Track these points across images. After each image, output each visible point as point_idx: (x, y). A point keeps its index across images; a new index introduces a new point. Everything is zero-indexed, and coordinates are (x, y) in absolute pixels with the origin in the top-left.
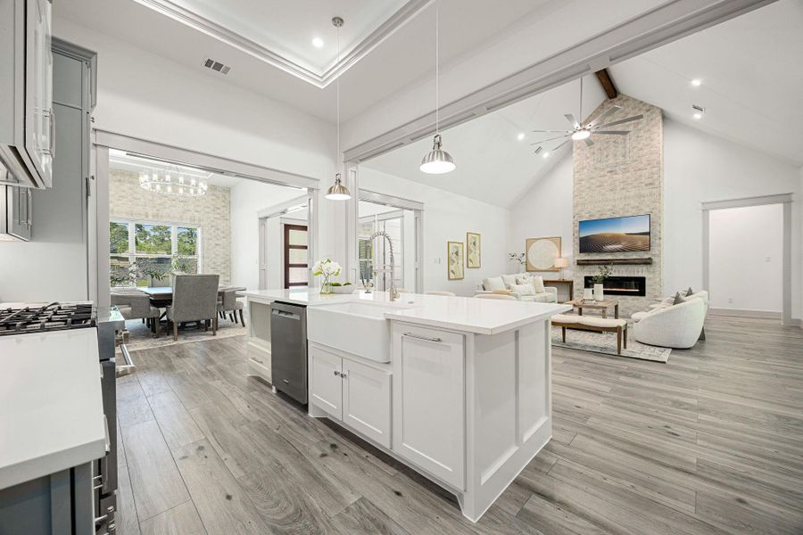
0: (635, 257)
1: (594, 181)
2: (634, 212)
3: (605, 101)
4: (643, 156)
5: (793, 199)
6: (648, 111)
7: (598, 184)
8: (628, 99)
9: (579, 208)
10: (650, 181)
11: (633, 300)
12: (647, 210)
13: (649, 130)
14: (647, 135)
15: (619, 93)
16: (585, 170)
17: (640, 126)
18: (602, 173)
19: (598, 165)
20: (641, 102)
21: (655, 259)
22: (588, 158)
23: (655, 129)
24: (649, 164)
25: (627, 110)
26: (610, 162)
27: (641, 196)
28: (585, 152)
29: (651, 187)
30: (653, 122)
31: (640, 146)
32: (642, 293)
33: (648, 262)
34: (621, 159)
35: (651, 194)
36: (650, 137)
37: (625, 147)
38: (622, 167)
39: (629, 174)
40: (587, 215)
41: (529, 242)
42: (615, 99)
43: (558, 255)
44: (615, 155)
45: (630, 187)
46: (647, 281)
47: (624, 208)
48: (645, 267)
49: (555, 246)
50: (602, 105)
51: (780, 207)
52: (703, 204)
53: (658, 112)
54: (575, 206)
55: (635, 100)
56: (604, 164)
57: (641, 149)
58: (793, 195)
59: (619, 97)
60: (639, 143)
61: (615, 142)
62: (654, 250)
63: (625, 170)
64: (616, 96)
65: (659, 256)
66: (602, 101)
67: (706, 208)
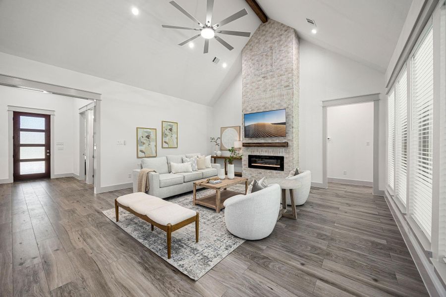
0: (277, 141)
1: (254, 84)
2: (277, 107)
3: (261, 25)
4: (283, 64)
5: (380, 98)
6: (286, 31)
7: (256, 86)
8: (274, 22)
9: (246, 105)
10: (287, 84)
11: (277, 173)
12: (285, 106)
13: (287, 46)
14: (285, 49)
15: (269, 18)
16: (249, 77)
17: (281, 43)
18: (259, 79)
19: (257, 73)
20: (282, 24)
21: (290, 143)
22: (251, 67)
23: (290, 45)
24: (286, 71)
25: (273, 31)
26: (263, 70)
27: (281, 95)
28: (250, 63)
29: (287, 88)
30: (289, 39)
31: (281, 58)
32: (282, 168)
33: (285, 145)
34: (269, 68)
35: (288, 94)
36: (287, 51)
37: (272, 59)
38: (271, 74)
39: (274, 79)
40: (250, 110)
41: (223, 129)
42: (267, 23)
43: (238, 139)
44: (266, 65)
45: (275, 88)
46: (285, 160)
47: (271, 105)
48: (283, 149)
49: (236, 132)
50: (259, 28)
51: (371, 105)
52: (323, 102)
53: (292, 30)
54: (244, 103)
55: (278, 23)
56: (260, 72)
57: (282, 60)
58: (380, 95)
59: (269, 21)
60: (280, 56)
61: (266, 55)
62: (289, 137)
63: (272, 76)
64: (267, 21)
65: (292, 141)
66: (259, 25)
67: (326, 105)
